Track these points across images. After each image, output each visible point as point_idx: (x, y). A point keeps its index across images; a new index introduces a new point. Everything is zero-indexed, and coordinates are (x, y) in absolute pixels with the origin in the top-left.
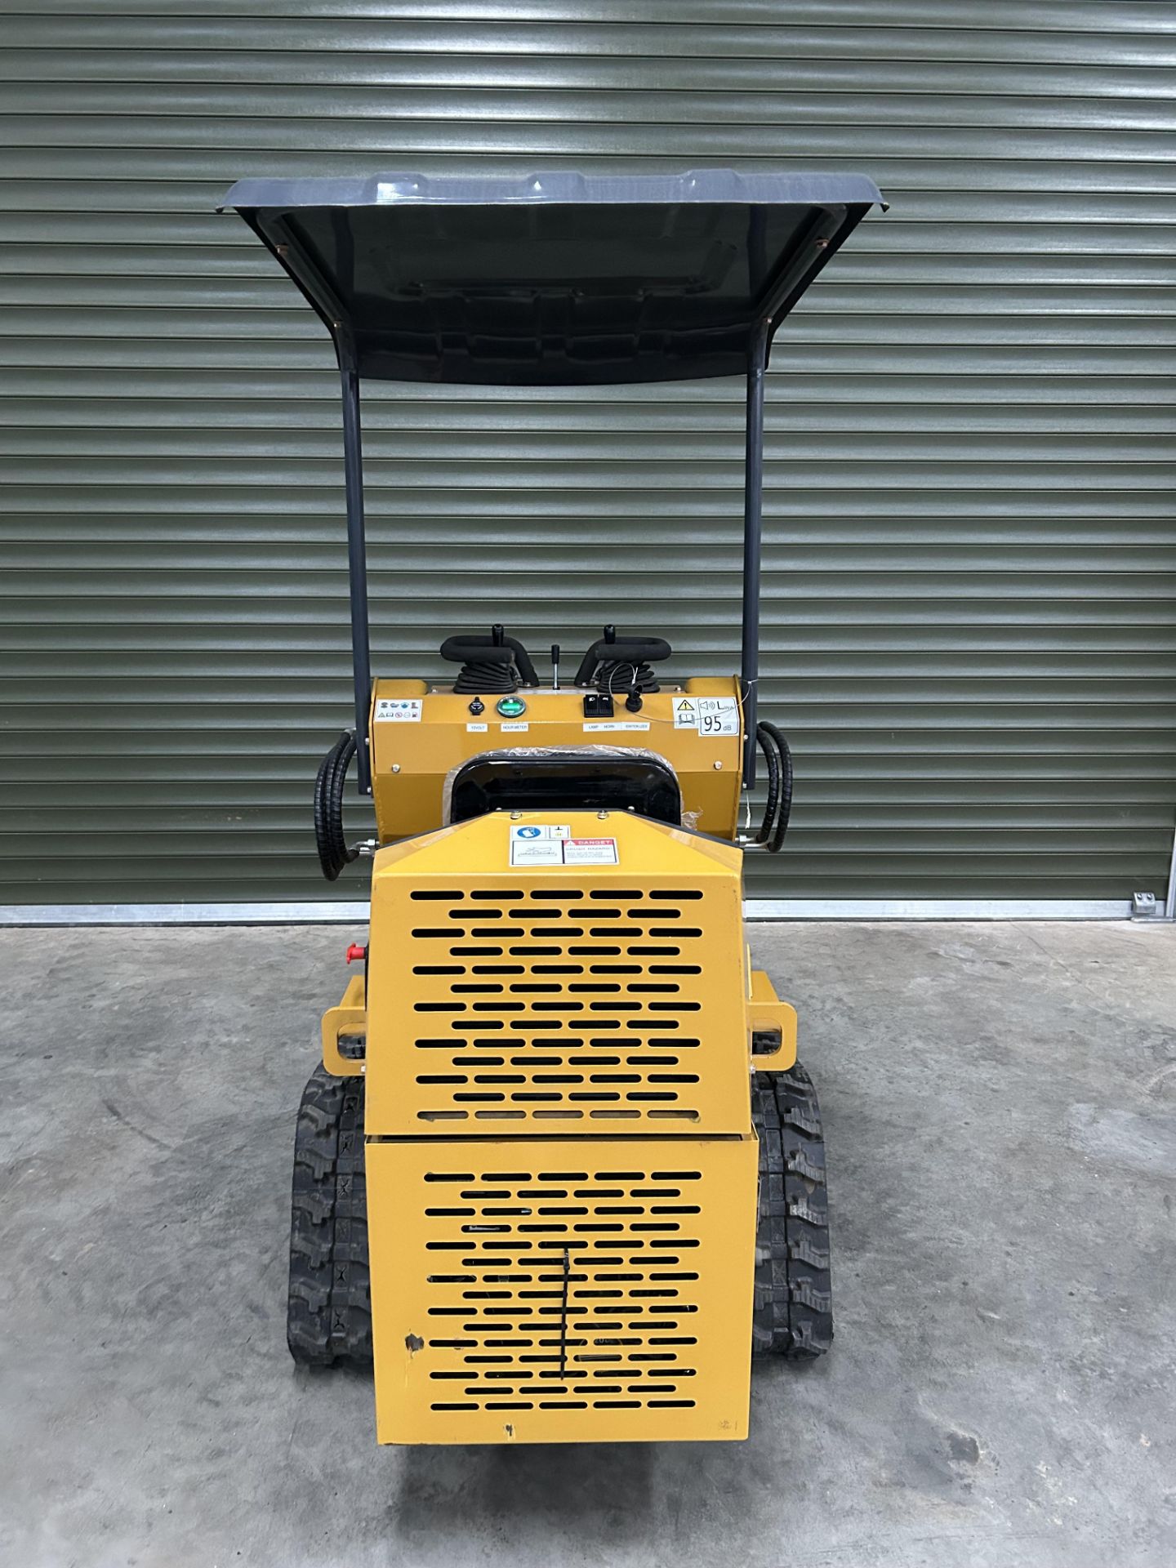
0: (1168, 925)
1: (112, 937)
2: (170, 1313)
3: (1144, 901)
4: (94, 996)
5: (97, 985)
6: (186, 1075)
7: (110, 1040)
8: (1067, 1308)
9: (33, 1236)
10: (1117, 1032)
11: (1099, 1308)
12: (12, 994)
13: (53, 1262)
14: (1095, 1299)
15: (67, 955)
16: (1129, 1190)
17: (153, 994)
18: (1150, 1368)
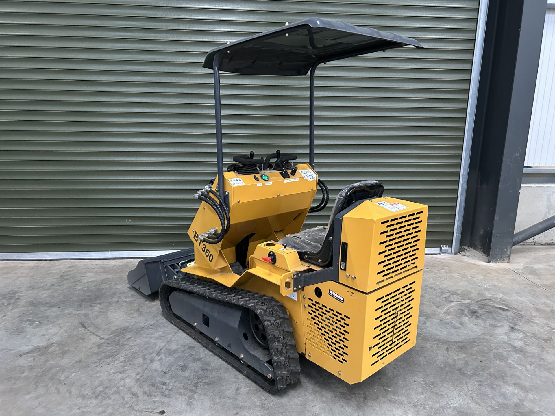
0: (452, 256)
1: (84, 263)
2: (103, 397)
3: (445, 248)
4: (77, 285)
5: (77, 281)
6: (111, 313)
7: (83, 300)
8: (413, 386)
9: (54, 371)
10: (434, 293)
11: (424, 386)
12: (46, 285)
13: (60, 380)
14: (422, 382)
15: (67, 270)
16: (435, 346)
17: (98, 284)
18: (440, 405)
